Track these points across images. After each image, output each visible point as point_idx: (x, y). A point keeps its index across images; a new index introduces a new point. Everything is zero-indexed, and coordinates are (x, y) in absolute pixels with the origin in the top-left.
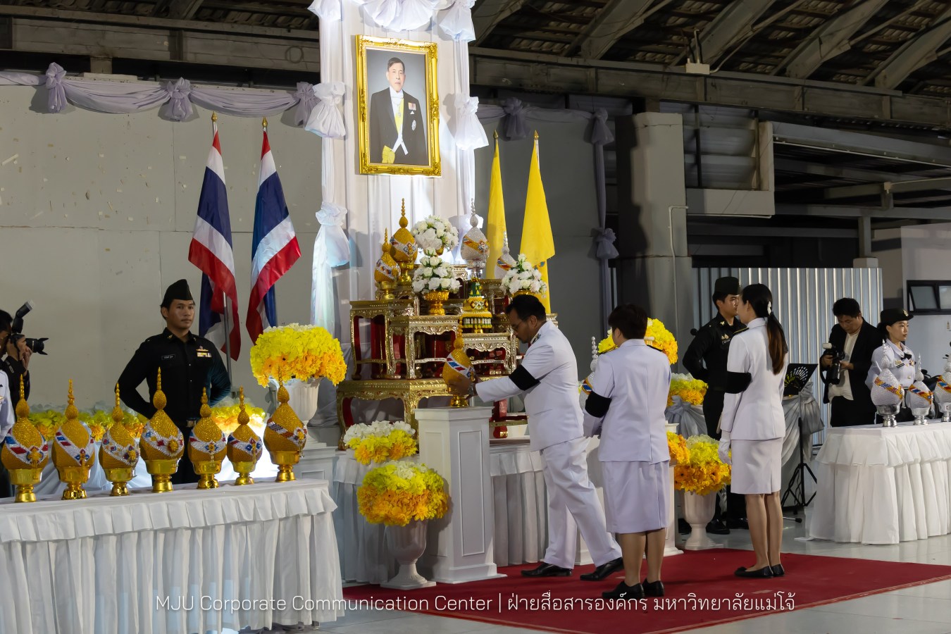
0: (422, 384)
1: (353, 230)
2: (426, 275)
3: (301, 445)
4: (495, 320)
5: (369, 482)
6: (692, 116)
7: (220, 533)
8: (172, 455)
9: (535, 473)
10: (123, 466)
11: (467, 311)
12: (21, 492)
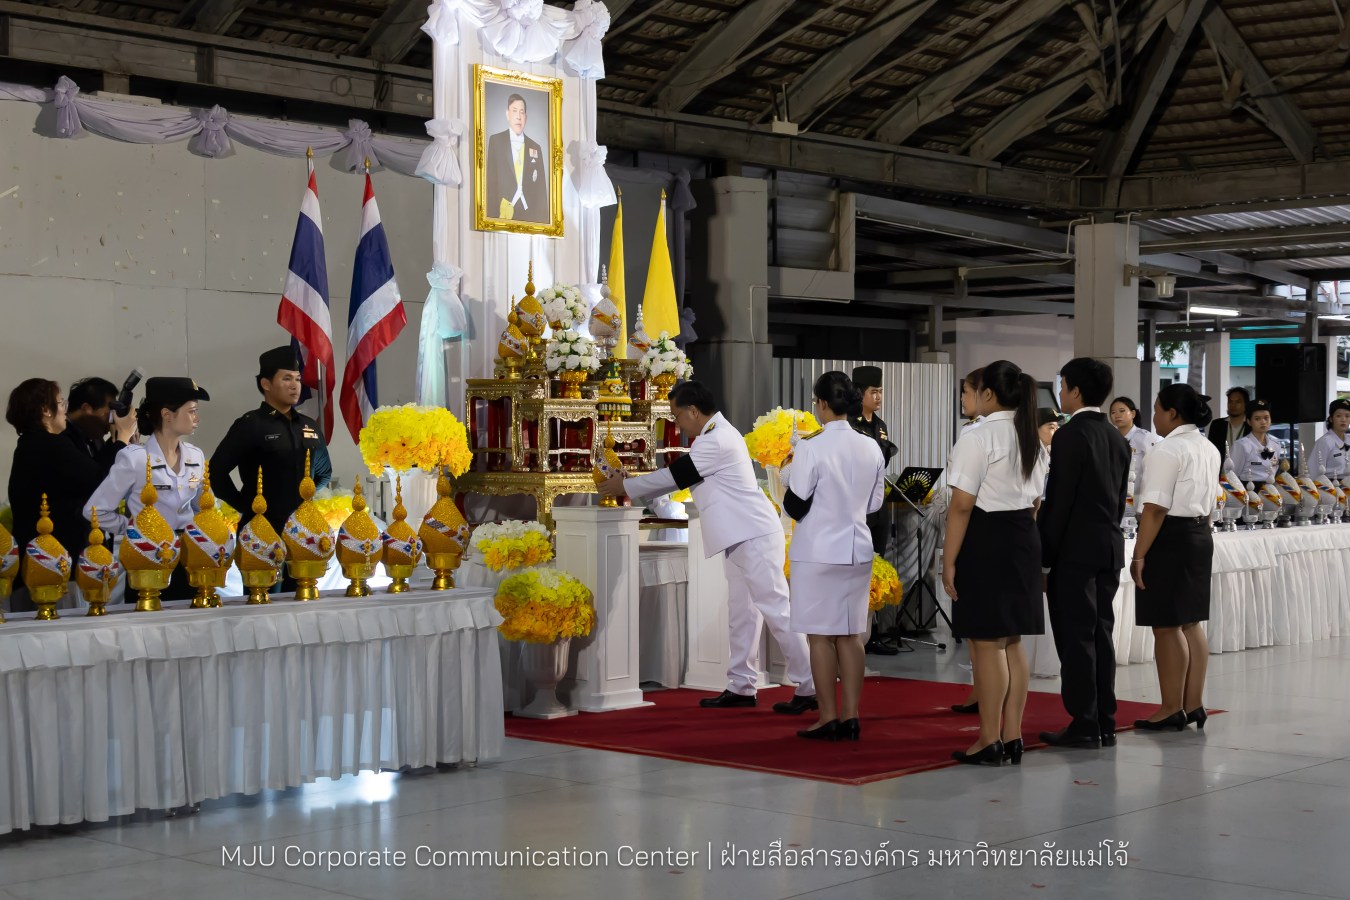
0: (559, 478)
1: (467, 296)
2: (562, 352)
3: (465, 546)
4: (634, 407)
5: (507, 591)
6: (771, 181)
8: (323, 555)
9: (677, 584)
10: (268, 567)
11: (605, 395)
12: (144, 598)
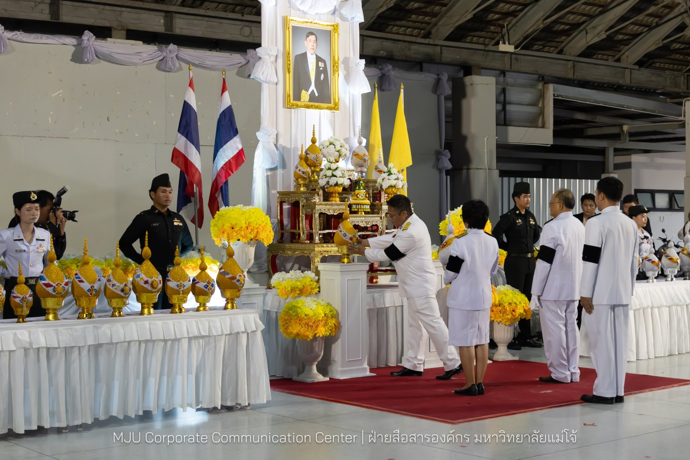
0: (323, 247)
1: (281, 145)
2: (328, 175)
3: (242, 285)
4: (372, 206)
5: (287, 310)
6: (501, 79)
7: (185, 343)
8: (154, 290)
9: (396, 307)
10: (120, 297)
11: (354, 199)
12: (49, 314)
